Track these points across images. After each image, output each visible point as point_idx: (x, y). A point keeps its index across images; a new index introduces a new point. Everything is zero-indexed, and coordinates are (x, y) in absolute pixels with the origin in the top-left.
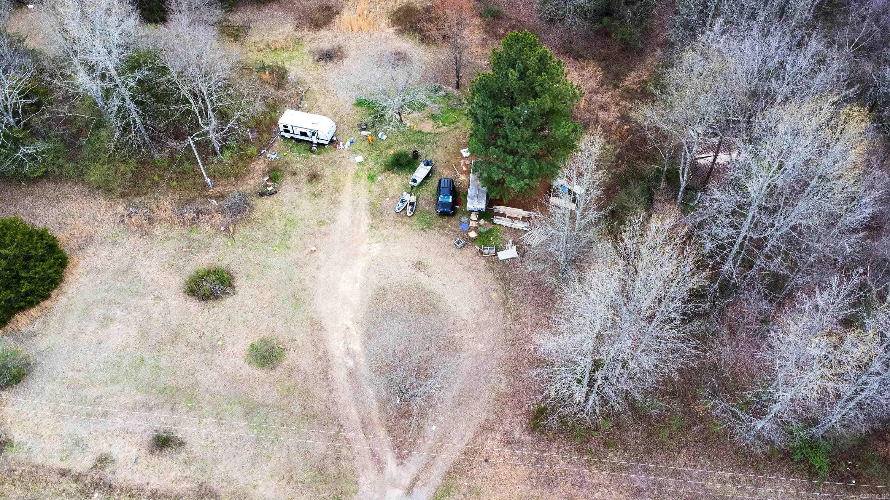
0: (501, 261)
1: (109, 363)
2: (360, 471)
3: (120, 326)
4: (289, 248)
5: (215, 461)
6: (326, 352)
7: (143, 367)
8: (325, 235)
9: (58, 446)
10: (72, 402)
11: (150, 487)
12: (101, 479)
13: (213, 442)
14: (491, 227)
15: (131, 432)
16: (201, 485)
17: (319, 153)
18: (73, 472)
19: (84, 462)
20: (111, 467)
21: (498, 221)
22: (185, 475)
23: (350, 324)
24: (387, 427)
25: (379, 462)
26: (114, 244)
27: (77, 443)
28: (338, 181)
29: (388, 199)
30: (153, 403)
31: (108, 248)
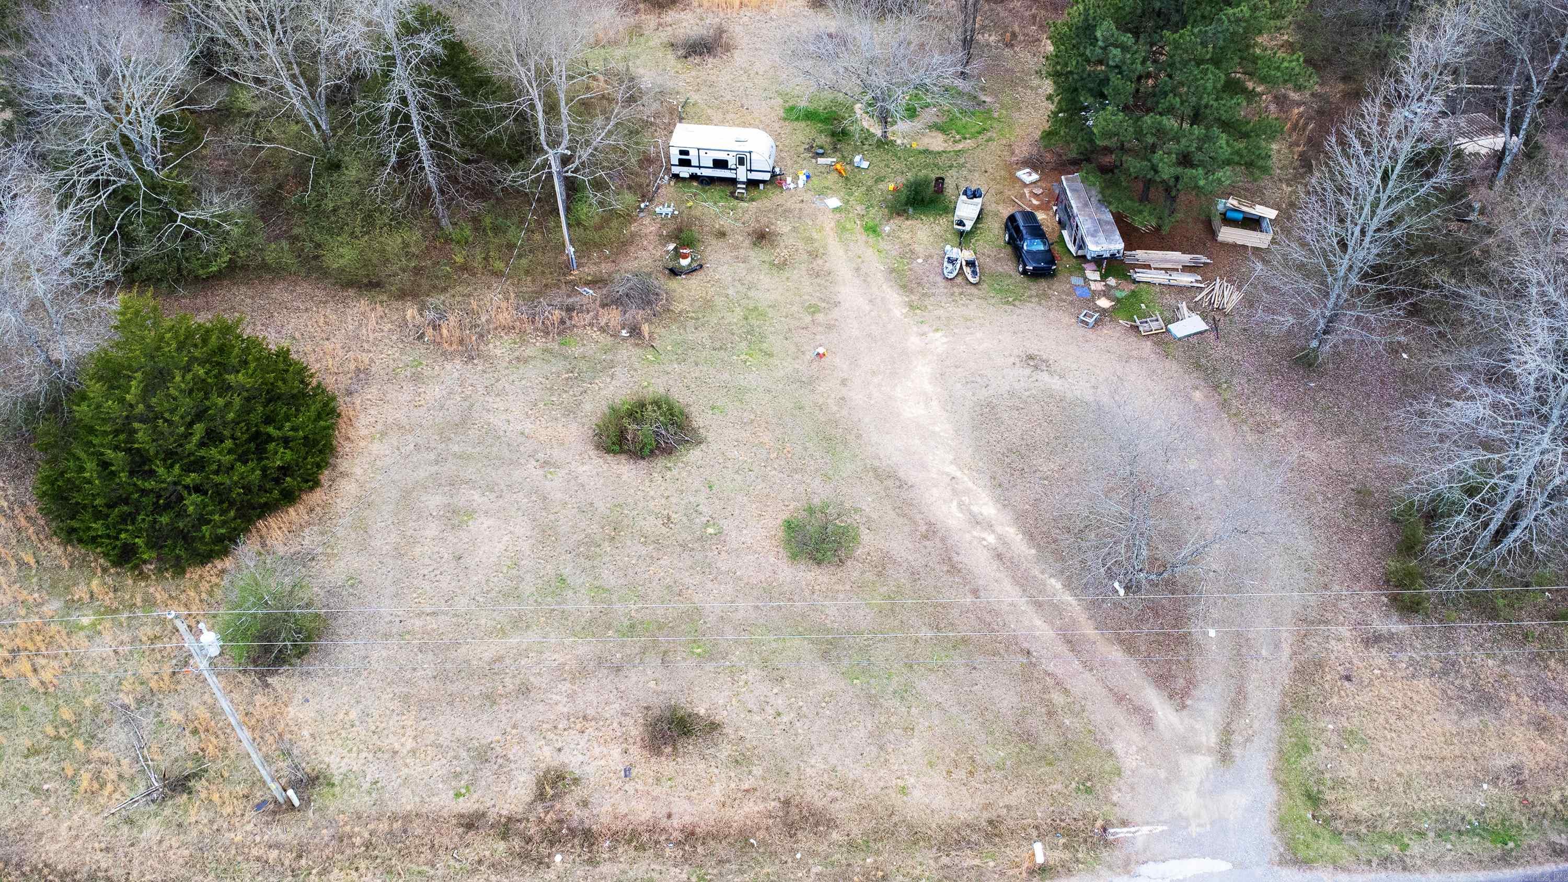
0: (1180, 339)
1: (493, 594)
2: (1106, 730)
3: (490, 522)
4: (771, 355)
5: (801, 752)
6: (930, 524)
7: (570, 593)
8: (830, 327)
9: (438, 767)
10: (441, 676)
11: (676, 822)
12: (560, 821)
13: (779, 714)
14: (1133, 287)
15: (594, 719)
16: (787, 803)
17: (752, 200)
18: (492, 817)
19: (510, 793)
20: (578, 793)
21: (1142, 276)
22: (747, 787)
23: (953, 470)
24: (1121, 642)
25: (1137, 710)
26: (417, 378)
27: (483, 755)
28: (810, 240)
29: (920, 261)
30: (618, 656)
31: (409, 387)
